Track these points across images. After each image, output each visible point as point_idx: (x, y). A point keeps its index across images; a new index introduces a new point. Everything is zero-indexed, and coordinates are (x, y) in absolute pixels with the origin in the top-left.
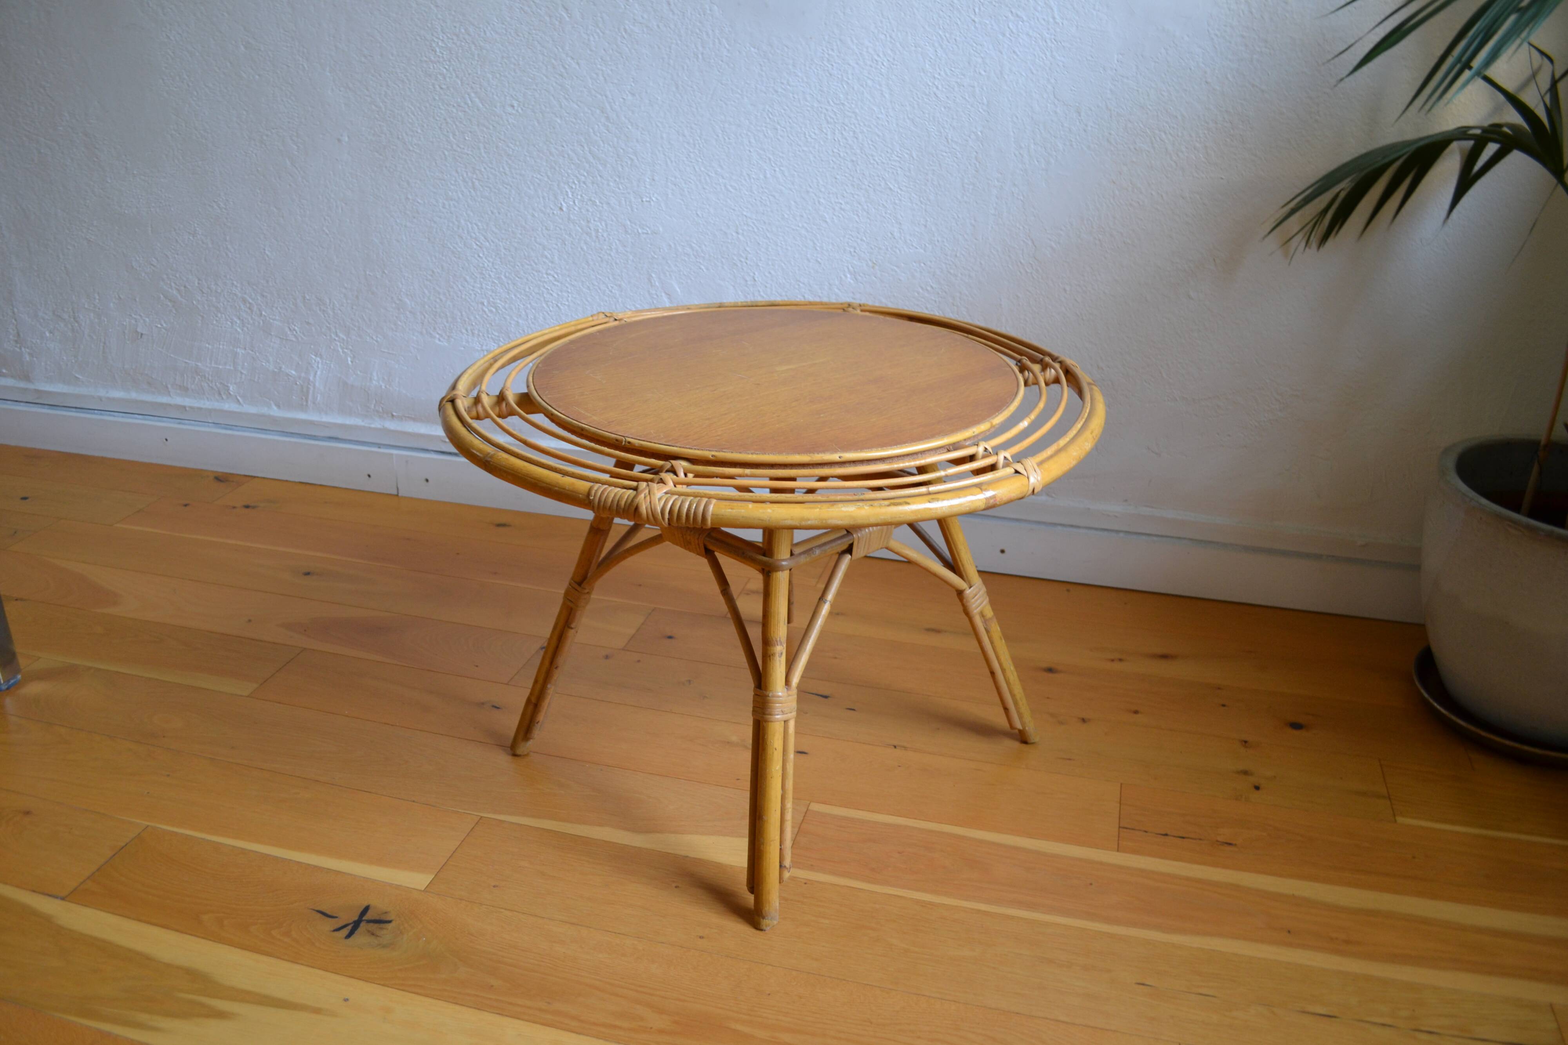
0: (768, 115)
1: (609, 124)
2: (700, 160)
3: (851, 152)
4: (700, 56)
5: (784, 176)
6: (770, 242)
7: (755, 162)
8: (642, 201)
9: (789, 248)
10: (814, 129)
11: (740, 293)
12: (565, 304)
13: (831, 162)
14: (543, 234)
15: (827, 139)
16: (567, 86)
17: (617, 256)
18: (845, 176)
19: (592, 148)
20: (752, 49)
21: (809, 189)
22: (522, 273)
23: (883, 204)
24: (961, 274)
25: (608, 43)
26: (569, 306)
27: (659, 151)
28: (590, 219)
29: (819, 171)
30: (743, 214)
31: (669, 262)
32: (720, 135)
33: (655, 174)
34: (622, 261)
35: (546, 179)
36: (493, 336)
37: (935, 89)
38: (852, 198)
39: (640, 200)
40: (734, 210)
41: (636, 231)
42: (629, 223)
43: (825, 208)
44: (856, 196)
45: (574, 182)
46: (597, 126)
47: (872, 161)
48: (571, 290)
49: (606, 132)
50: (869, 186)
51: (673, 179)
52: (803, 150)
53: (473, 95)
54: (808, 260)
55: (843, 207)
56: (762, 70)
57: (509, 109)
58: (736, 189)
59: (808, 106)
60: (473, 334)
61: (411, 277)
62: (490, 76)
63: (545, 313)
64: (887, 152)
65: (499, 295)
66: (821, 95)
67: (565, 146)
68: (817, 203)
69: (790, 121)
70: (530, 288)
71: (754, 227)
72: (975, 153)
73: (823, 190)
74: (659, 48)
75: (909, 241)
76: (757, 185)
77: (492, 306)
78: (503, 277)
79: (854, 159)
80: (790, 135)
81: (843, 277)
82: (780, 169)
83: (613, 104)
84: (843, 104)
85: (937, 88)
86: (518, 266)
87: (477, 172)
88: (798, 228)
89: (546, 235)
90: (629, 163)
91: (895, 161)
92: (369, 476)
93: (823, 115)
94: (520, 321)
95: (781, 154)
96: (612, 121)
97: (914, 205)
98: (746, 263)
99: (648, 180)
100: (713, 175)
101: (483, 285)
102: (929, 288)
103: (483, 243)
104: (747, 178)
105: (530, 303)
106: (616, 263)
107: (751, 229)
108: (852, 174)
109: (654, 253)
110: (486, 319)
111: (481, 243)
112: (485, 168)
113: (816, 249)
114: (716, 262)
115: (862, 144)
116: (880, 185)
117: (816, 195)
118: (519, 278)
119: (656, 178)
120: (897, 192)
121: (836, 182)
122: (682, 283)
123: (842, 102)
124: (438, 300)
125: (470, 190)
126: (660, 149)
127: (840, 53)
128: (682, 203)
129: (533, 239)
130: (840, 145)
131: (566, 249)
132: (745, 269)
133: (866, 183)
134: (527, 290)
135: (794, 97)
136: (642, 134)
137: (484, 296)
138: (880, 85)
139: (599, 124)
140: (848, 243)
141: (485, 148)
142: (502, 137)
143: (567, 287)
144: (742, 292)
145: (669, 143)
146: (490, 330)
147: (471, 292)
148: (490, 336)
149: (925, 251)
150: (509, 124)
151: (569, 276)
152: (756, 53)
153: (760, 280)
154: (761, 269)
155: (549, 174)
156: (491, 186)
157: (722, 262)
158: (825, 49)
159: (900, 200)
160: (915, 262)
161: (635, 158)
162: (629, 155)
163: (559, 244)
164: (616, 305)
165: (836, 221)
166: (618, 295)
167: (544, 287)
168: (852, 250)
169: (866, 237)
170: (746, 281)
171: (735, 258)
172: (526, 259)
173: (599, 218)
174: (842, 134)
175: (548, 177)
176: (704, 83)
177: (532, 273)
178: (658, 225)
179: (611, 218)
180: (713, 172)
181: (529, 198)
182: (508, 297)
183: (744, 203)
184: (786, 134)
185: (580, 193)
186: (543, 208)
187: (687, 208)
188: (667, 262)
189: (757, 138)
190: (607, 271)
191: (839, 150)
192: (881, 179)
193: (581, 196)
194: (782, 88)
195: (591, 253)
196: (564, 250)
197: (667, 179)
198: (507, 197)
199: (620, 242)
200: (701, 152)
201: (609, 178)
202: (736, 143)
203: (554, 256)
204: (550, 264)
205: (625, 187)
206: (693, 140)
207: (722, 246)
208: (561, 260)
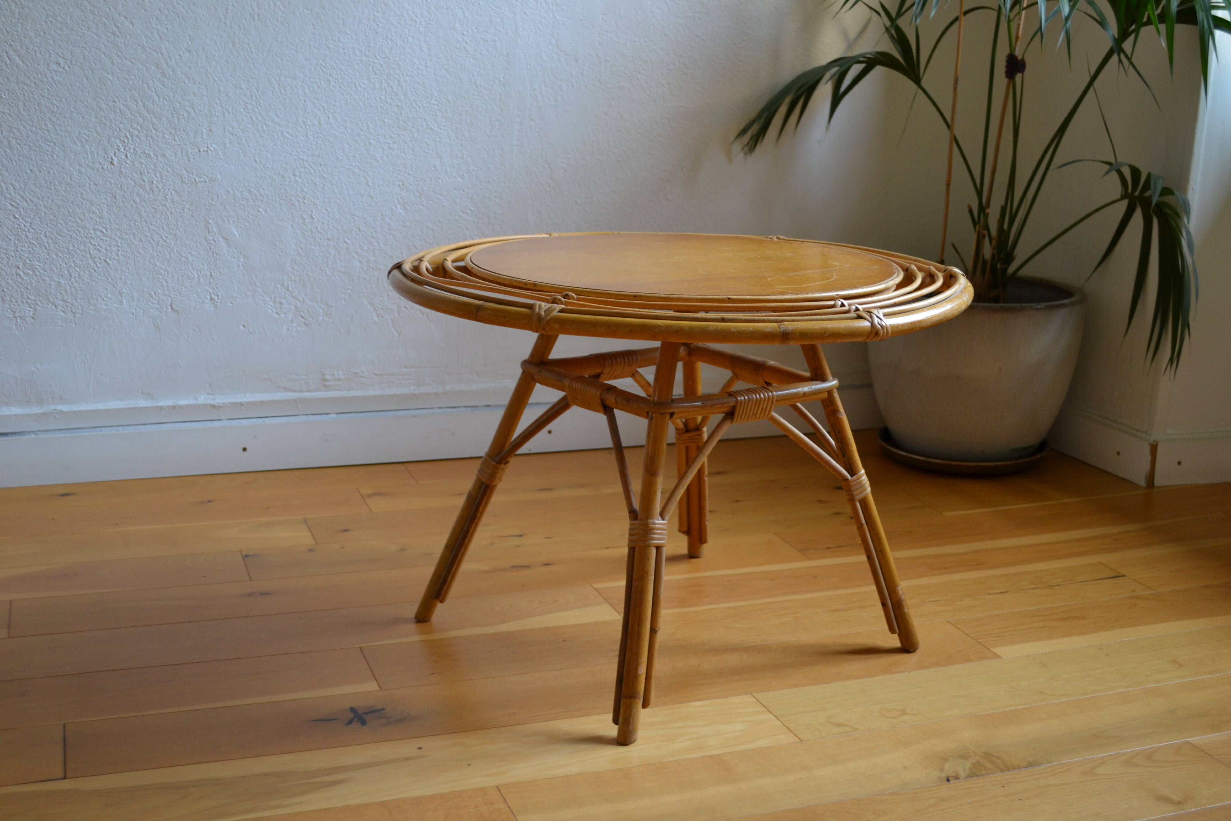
0: (321, 68)
1: (165, 80)
2: (257, 111)
3: (397, 99)
4: (256, 17)
5: (338, 121)
6: (326, 182)
7: (310, 110)
8: (199, 151)
9: (344, 186)
10: (363, 79)
11: (298, 231)
13: (379, 107)
14: (90, 188)
15: (375, 88)
16: (119, 44)
17: (172, 206)
18: (392, 119)
19: (146, 102)
20: (305, 11)
21: (360, 132)
22: (65, 231)
23: (426, 142)
24: (494, 197)
25: (164, 4)
26: (118, 260)
27: (216, 103)
28: (144, 172)
29: (368, 116)
30: (299, 158)
31: (227, 207)
32: (276, 87)
33: (213, 125)
34: (177, 210)
35: (95, 135)
36: (28, 301)
37: (464, 44)
38: (399, 139)
39: (197, 151)
40: (291, 154)
41: (193, 180)
42: (185, 172)
43: (376, 148)
44: (402, 136)
45: (126, 136)
46: (152, 82)
47: (415, 106)
48: (121, 243)
49: (162, 87)
50: (413, 127)
51: (231, 129)
52: (354, 99)
53: (12, 53)
54: (362, 195)
55: (391, 146)
56: (314, 29)
57: (55, 67)
58: (292, 136)
59: (357, 60)
62: (32, 34)
63: (91, 270)
64: (427, 97)
65: (37, 256)
66: (369, 50)
67: (117, 102)
68: (368, 144)
69: (342, 73)
71: (311, 169)
72: (499, 96)
73: (373, 132)
74: (215, 9)
75: (449, 173)
76: (313, 131)
77: (28, 268)
79: (399, 104)
80: (341, 86)
81: (393, 207)
82: (333, 116)
83: (169, 60)
84: (388, 58)
85: (466, 43)
86: (61, 224)
87: (15, 130)
88: (351, 168)
89: (94, 190)
90: (186, 115)
91: (434, 105)
93: (371, 67)
94: (62, 281)
95: (334, 103)
96: (168, 76)
97: (452, 141)
98: (304, 203)
99: (205, 131)
100: (270, 124)
101: (19, 247)
102: (468, 211)
103: (20, 203)
104: (303, 125)
105: (74, 261)
106: (171, 213)
107: (307, 171)
108: (398, 117)
109: (212, 200)
110: (21, 283)
111: (18, 204)
112: (24, 127)
113: (369, 185)
114: (275, 204)
115: (405, 91)
116: (422, 126)
117: (366, 137)
118: (61, 236)
119: (214, 129)
120: (437, 131)
121: (384, 125)
122: (241, 227)
123: (388, 55)
125: (6, 149)
126: (218, 101)
127: (384, 14)
128: (240, 151)
129: (79, 195)
130: (386, 92)
131: (117, 203)
132: (302, 208)
133: (411, 125)
135: (345, 53)
136: (199, 87)
137: (19, 259)
138: (419, 41)
139: (155, 80)
140: (397, 178)
141: (25, 105)
142: (46, 95)
143: (116, 242)
144: (300, 230)
145: (227, 95)
146: (25, 294)
148: (24, 301)
149: (463, 179)
150: (54, 81)
151: (119, 230)
152: (309, 14)
153: (317, 217)
154: (318, 207)
155: (99, 129)
156: (31, 144)
157: (280, 204)
158: (371, 11)
159: (440, 138)
160: (455, 190)
161: (192, 111)
162: (186, 108)
163: (108, 198)
165: (385, 159)
166: (173, 244)
167: (91, 243)
168: (401, 183)
169: (412, 171)
170: (304, 219)
171: (293, 199)
172: (71, 216)
173: (154, 170)
174: (388, 83)
175: (98, 133)
176: (260, 40)
177: (78, 230)
178: (216, 173)
179: (167, 169)
180: (270, 121)
181: (75, 154)
182: (48, 257)
183: (301, 148)
184: (338, 85)
185: (132, 147)
186: (91, 164)
187: (244, 156)
188: (225, 208)
189: (311, 89)
190: (161, 221)
191: (385, 97)
192: (423, 120)
193: (134, 149)
194: (333, 44)
195: (144, 205)
196: (114, 204)
197: (224, 129)
198: (50, 154)
199: (176, 191)
200: (258, 103)
201: (165, 131)
202: (291, 94)
203: (102, 211)
204: (98, 220)
205: (181, 139)
206: (250, 93)
207: (280, 189)
208: (110, 215)
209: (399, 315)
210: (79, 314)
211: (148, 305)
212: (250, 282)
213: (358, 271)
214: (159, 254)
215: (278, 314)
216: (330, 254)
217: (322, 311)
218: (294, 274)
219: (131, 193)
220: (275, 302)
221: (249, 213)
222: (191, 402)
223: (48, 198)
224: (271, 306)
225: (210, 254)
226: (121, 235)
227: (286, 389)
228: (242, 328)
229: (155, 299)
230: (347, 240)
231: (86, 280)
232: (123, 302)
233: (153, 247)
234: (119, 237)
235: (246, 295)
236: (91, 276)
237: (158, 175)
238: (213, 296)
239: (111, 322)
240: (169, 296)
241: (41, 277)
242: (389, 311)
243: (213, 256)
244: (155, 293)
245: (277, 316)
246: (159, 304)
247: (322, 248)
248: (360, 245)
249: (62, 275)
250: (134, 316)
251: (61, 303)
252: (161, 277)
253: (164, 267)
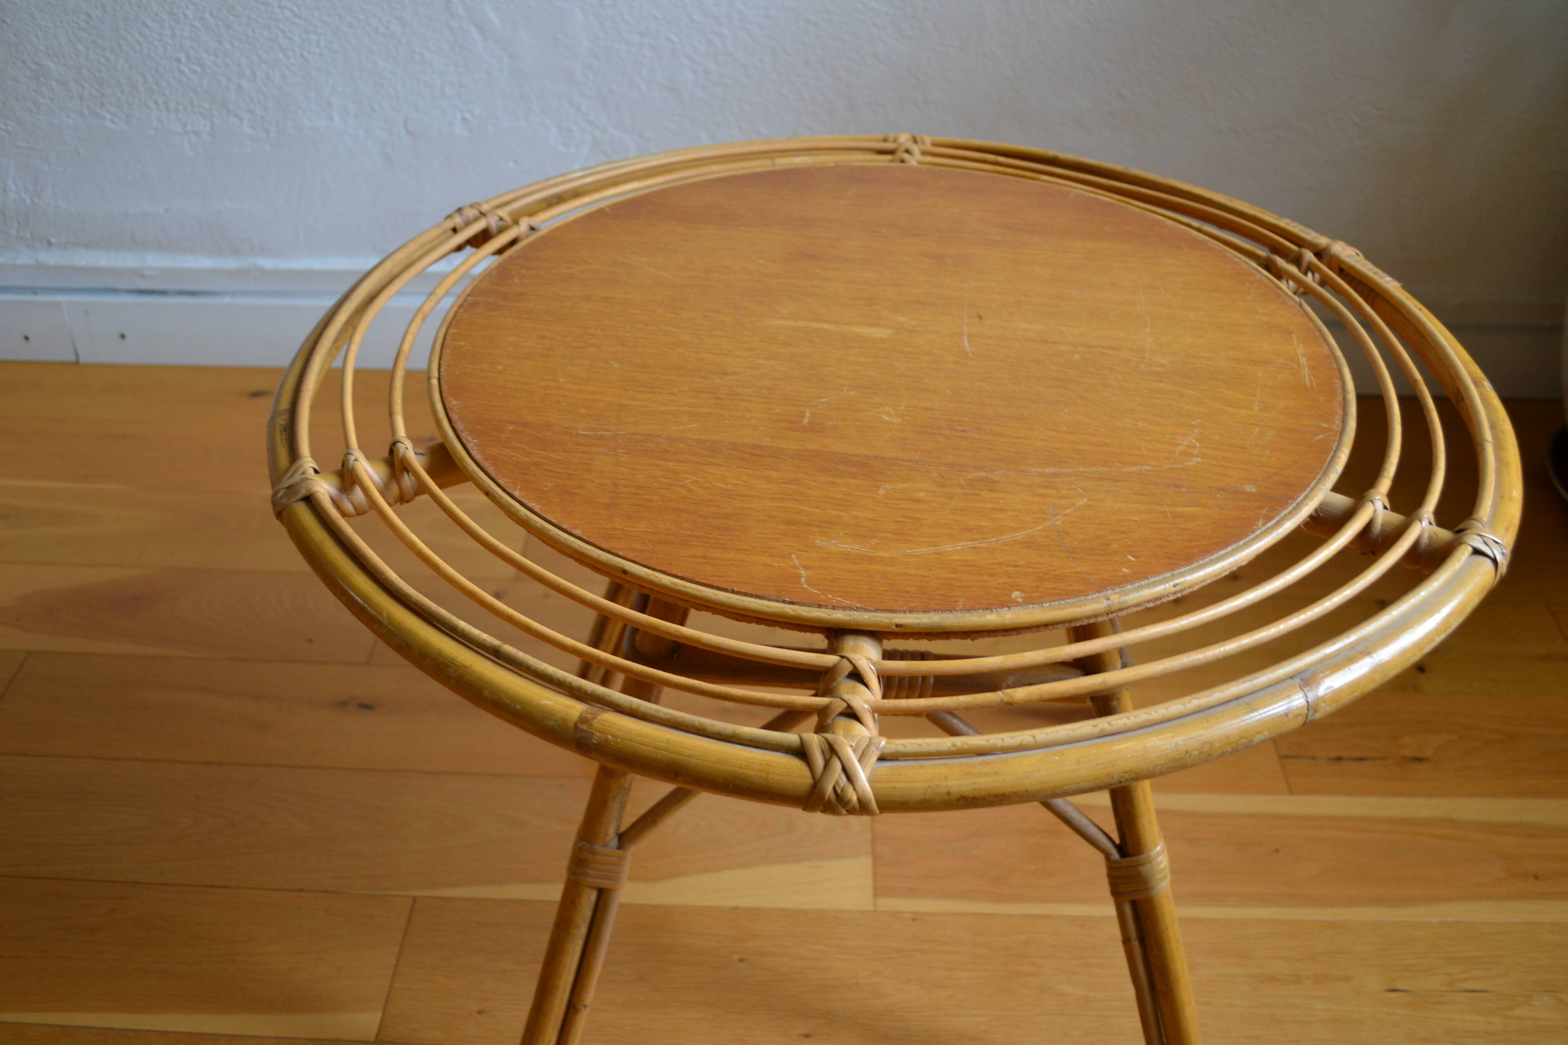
12: (314, 52)
48: (323, 29)
60: (168, 109)
61: (51, 25)
63: (282, 68)
65: (204, 44)
70: (254, 32)
77: (194, 63)
78: (207, 16)
92: (27, 338)
101: (176, 30)
105: (257, 54)
110: (187, 84)
118: (234, 15)
122: (502, 10)
124: (103, 60)
134: (250, 34)
137: (179, 48)
143: (315, 27)
146: (195, 101)
147: (157, 43)
148: (196, 110)
164: (397, 49)
166: (398, 33)
182: (220, 47)
210: (274, 132)
211: (371, 123)
214: (380, 48)
218: (588, 86)
225: (457, 49)
226: (321, 16)
229: (381, 115)
231: (277, 82)
232: (333, 118)
233: (369, 36)
234: (318, 20)
235: (515, 115)
236: (284, 77)
238: (466, 115)
239: (320, 147)
240: (400, 111)
241: (213, 76)
243: (462, 54)
244: (379, 106)
246: (386, 122)
249: (243, 75)
250: (353, 139)
251: (247, 115)
252: (386, 83)
253: (389, 67)
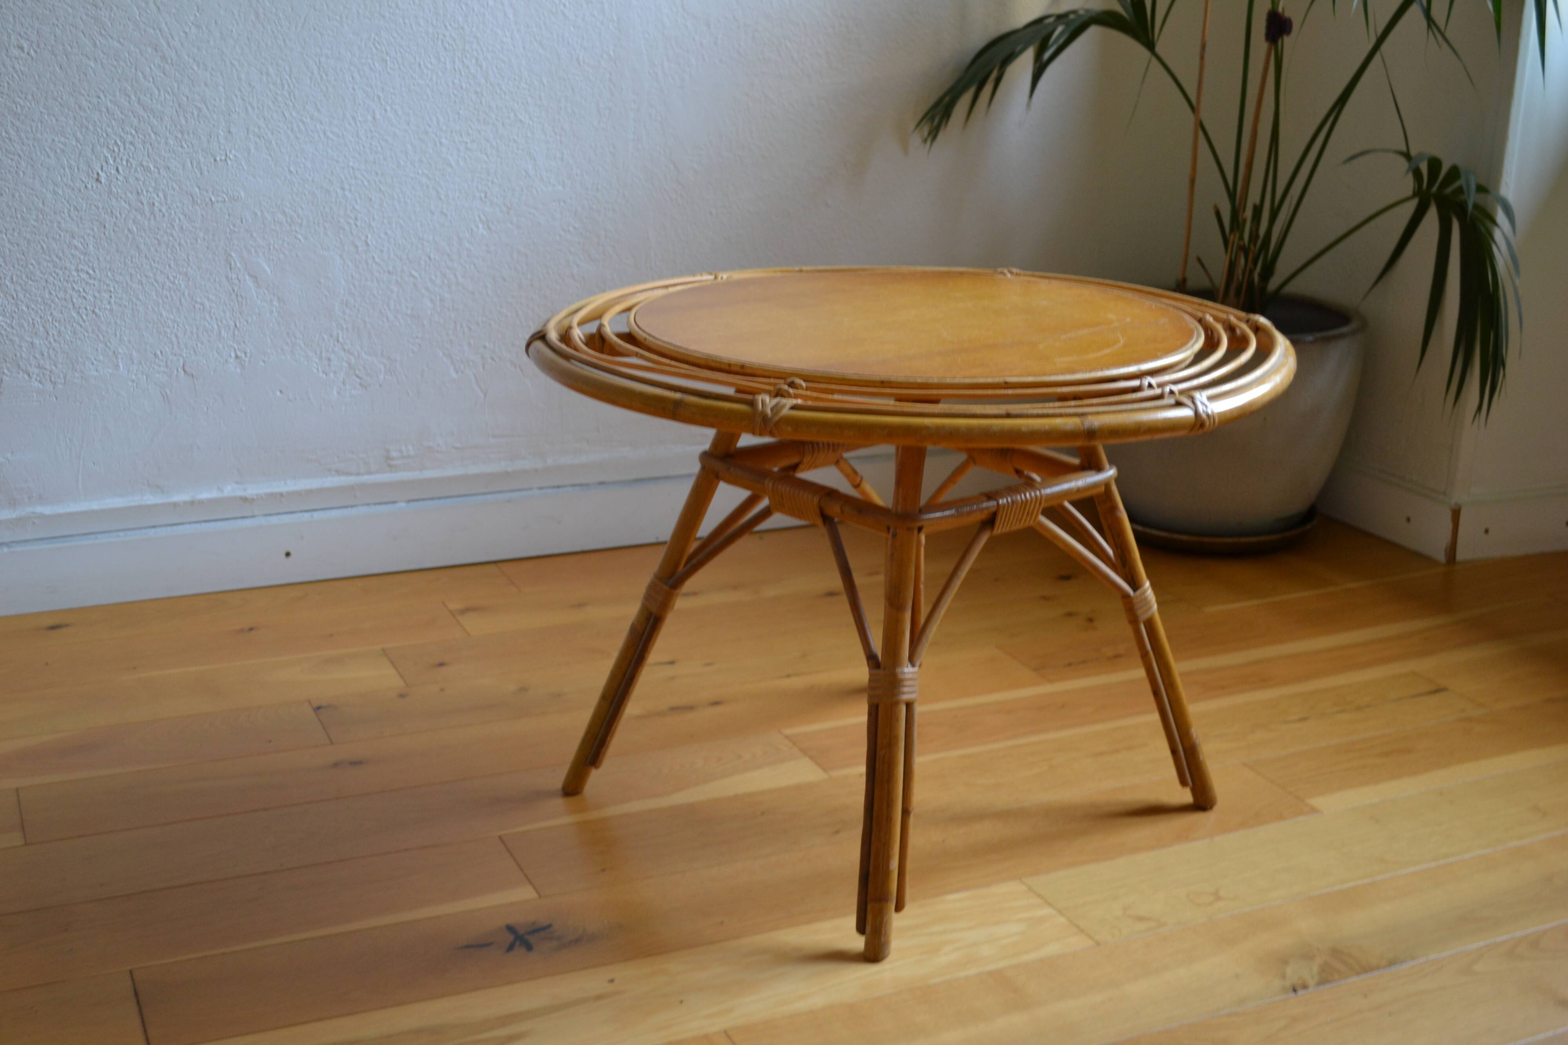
0: (374, 44)
1: (167, 66)
2: (291, 104)
3: (475, 82)
5: (398, 115)
6: (384, 196)
7: (361, 101)
8: (215, 160)
9: (409, 201)
10: (430, 58)
11: (350, 263)
12: (105, 309)
13: (452, 95)
14: (69, 215)
15: (446, 69)
16: (103, 18)
17: (180, 235)
18: (469, 110)
19: (142, 97)
21: (427, 128)
22: (38, 273)
23: (514, 139)
24: (604, 209)
26: (111, 310)
28: (142, 191)
29: (438, 107)
30: (348, 166)
31: (255, 235)
32: (315, 72)
33: (232, 125)
34: (188, 241)
35: (74, 143)
37: (562, 7)
38: (479, 135)
39: (212, 160)
40: (337, 161)
41: (207, 200)
42: (197, 190)
43: (449, 149)
44: (482, 133)
45: (116, 143)
46: (148, 69)
47: (498, 91)
48: (114, 287)
49: (162, 75)
50: (497, 120)
51: (256, 130)
52: (418, 84)
55: (468, 146)
57: (16, 52)
58: (338, 136)
59: (421, 31)
64: (515, 80)
66: (436, 19)
67: (103, 97)
68: (438, 144)
69: (401, 50)
70: (50, 294)
71: (364, 180)
72: (609, 75)
73: (444, 128)
75: (546, 179)
76: (365, 129)
79: (478, 90)
80: (402, 67)
81: (474, 228)
82: (392, 108)
83: (170, 39)
84: (463, 28)
85: (564, 5)
86: (32, 264)
88: (417, 176)
89: (75, 218)
90: (195, 113)
91: (524, 89)
93: (440, 42)
94: (37, 341)
95: (392, 90)
96: (169, 61)
97: (548, 137)
98: (356, 225)
99: (222, 133)
100: (309, 121)
102: (571, 229)
104: (352, 121)
105: (51, 314)
106: (180, 245)
107: (359, 182)
108: (476, 106)
109: (234, 226)
113: (440, 199)
114: (317, 228)
115: (486, 72)
116: (509, 118)
117: (436, 135)
118: (33, 281)
119: (233, 130)
120: (529, 124)
121: (459, 118)
122: (273, 260)
123: (461, 25)
126: (238, 93)
128: (270, 159)
129: (55, 225)
130: (461, 74)
131: (107, 233)
132: (354, 232)
133: (494, 117)
135: (404, 23)
136: (211, 75)
139: (152, 66)
140: (477, 188)
145: (250, 84)
149: (564, 187)
150: (16, 72)
151: (110, 269)
153: (374, 243)
154: (375, 229)
155: (79, 135)
157: (325, 228)
159: (533, 133)
160: (554, 201)
161: (204, 107)
162: (195, 103)
163: (95, 228)
164: (180, 301)
165: (461, 163)
167: (74, 288)
168: (483, 195)
169: (497, 178)
170: (357, 247)
171: (342, 220)
172: (45, 253)
173: (155, 189)
174: (463, 62)
175: (77, 140)
176: (292, 10)
177: (55, 272)
178: (238, 189)
179: (173, 187)
180: (308, 118)
181: (48, 169)
182: (16, 310)
183: (350, 151)
184: (397, 66)
185: (125, 158)
186: (70, 182)
187: (276, 165)
188: (252, 235)
189: (362, 73)
190: (167, 257)
191: (460, 80)
192: (510, 110)
193: (127, 161)
194: (390, 12)
195: (144, 235)
196: (102, 235)
197: (248, 130)
198: (14, 171)
199: (186, 216)
200: (292, 94)
201: (168, 134)
202: (335, 80)
203: (87, 244)
204: (82, 257)
205: (190, 144)
206: (281, 80)
207: (324, 207)
208: (99, 249)
209: (484, 368)
210: (61, 384)
211: (153, 369)
212: (288, 334)
213: (429, 312)
214: (165, 300)
215: (326, 374)
216: (392, 292)
217: (383, 368)
218: (345, 320)
219: (125, 220)
220: (321, 358)
221: (284, 241)
222: (214, 494)
223: (14, 230)
224: (317, 363)
225: (234, 297)
226: (114, 276)
227: (339, 472)
228: (278, 393)
229: (162, 361)
230: (414, 273)
231: (68, 338)
232: (119, 366)
233: (156, 290)
234: (111, 280)
235: (282, 350)
236: (75, 333)
237: (161, 195)
238: (239, 353)
239: (103, 393)
240: (180, 355)
241: (7, 336)
242: (471, 363)
243: (238, 300)
244: (161, 352)
245: (324, 376)
246: (167, 366)
247: (381, 284)
248: (431, 280)
249: (36, 333)
250: (135, 385)
251: (36, 371)
252: (168, 331)
253: (172, 317)
